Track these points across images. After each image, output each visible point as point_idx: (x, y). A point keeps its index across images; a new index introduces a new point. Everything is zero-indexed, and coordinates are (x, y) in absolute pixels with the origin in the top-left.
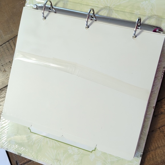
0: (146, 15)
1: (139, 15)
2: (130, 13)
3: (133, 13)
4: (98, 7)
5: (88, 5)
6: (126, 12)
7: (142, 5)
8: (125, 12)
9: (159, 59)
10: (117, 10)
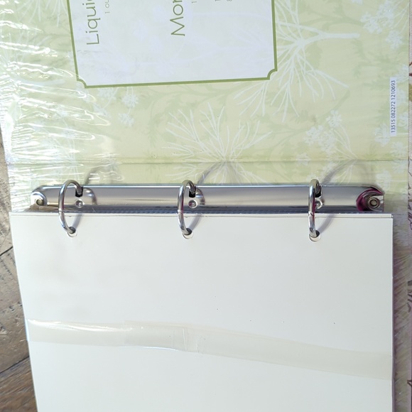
0: (328, 160)
1: (309, 162)
2: (285, 162)
3: (294, 162)
4: (197, 163)
5: (170, 163)
6: (275, 162)
7: (311, 137)
8: (270, 162)
9: (392, 278)
10: (250, 162)
